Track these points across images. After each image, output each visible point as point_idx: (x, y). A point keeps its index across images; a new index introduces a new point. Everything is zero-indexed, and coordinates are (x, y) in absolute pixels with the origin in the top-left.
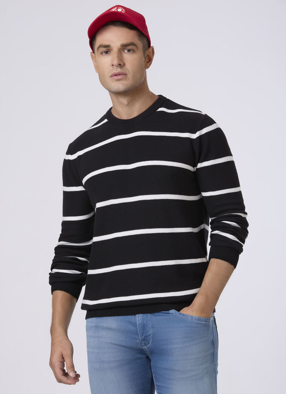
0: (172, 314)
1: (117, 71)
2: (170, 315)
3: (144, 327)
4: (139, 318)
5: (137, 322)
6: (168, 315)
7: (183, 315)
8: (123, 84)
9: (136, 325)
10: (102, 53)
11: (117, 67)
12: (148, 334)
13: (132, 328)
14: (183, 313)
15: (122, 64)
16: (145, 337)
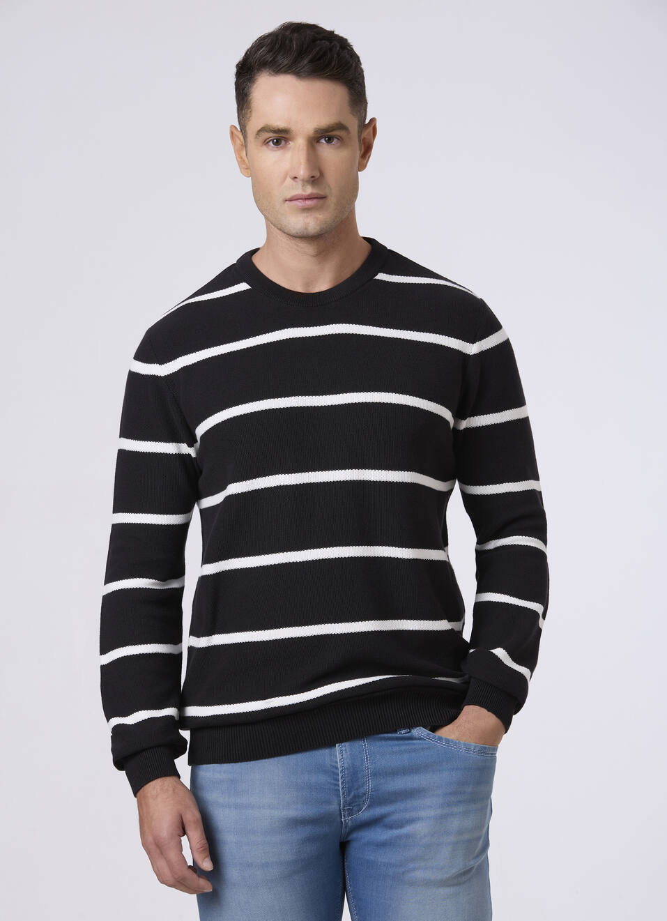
0: (419, 739)
1: (305, 191)
2: (415, 742)
3: (354, 775)
4: (341, 754)
5: (339, 765)
6: (410, 742)
7: (448, 741)
8: (317, 218)
9: (335, 771)
10: (268, 142)
11: (306, 184)
12: (362, 791)
13: (323, 778)
14: (448, 738)
15: (317, 174)
16: (355, 797)
